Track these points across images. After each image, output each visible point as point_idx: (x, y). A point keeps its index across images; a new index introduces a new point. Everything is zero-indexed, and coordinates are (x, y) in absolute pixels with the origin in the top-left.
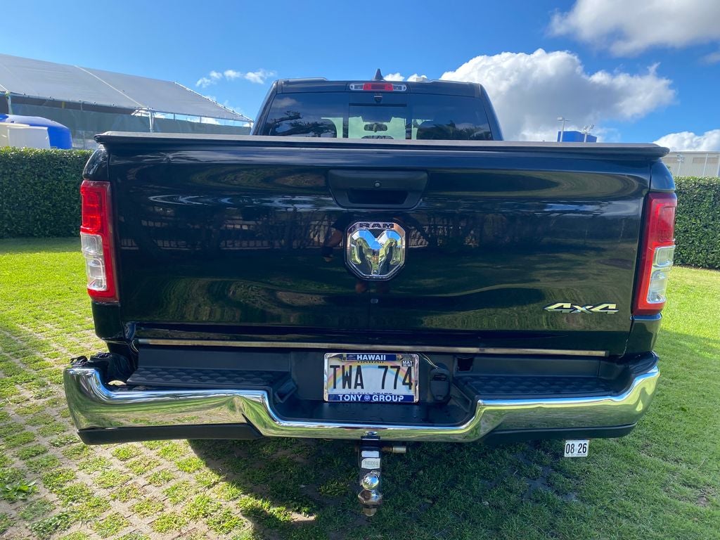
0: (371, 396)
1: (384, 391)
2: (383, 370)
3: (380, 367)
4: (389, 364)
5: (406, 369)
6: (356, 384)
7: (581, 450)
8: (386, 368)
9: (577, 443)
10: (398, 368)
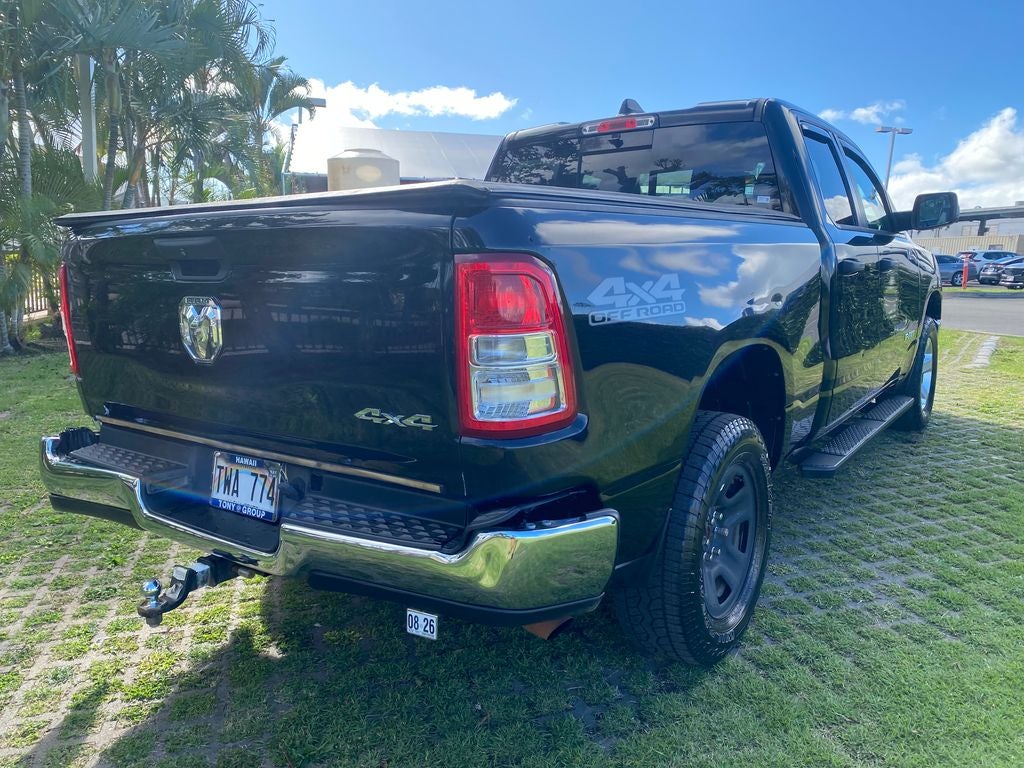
0: (242, 506)
1: (252, 504)
2: (254, 478)
3: (253, 474)
4: (258, 472)
5: (271, 480)
6: (234, 491)
7: (428, 628)
8: (256, 475)
9: (422, 616)
10: (265, 477)
